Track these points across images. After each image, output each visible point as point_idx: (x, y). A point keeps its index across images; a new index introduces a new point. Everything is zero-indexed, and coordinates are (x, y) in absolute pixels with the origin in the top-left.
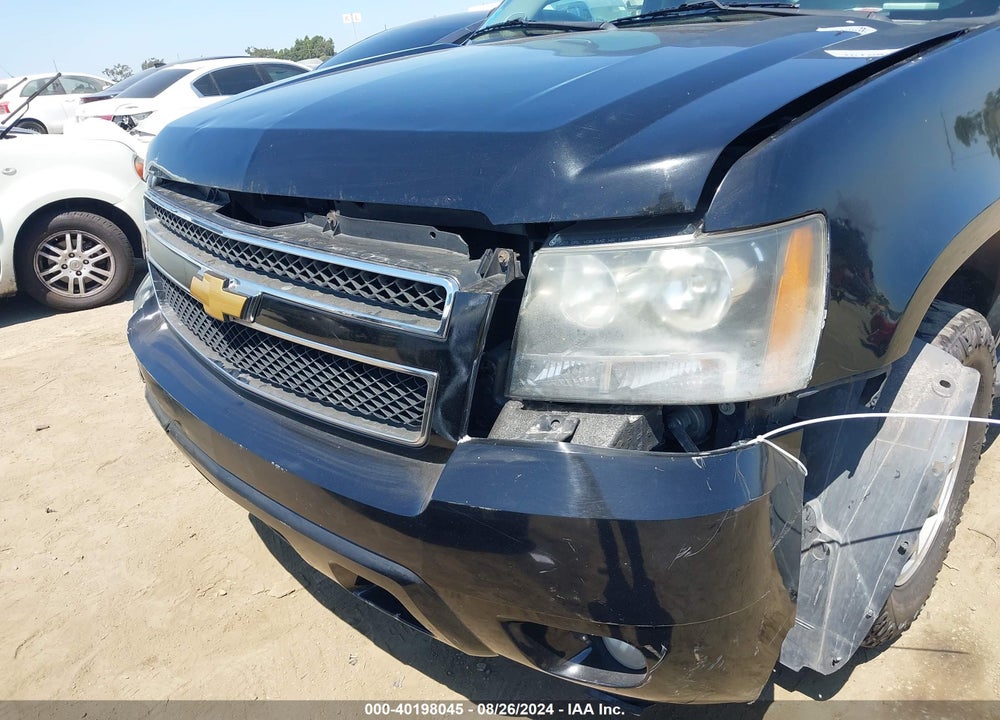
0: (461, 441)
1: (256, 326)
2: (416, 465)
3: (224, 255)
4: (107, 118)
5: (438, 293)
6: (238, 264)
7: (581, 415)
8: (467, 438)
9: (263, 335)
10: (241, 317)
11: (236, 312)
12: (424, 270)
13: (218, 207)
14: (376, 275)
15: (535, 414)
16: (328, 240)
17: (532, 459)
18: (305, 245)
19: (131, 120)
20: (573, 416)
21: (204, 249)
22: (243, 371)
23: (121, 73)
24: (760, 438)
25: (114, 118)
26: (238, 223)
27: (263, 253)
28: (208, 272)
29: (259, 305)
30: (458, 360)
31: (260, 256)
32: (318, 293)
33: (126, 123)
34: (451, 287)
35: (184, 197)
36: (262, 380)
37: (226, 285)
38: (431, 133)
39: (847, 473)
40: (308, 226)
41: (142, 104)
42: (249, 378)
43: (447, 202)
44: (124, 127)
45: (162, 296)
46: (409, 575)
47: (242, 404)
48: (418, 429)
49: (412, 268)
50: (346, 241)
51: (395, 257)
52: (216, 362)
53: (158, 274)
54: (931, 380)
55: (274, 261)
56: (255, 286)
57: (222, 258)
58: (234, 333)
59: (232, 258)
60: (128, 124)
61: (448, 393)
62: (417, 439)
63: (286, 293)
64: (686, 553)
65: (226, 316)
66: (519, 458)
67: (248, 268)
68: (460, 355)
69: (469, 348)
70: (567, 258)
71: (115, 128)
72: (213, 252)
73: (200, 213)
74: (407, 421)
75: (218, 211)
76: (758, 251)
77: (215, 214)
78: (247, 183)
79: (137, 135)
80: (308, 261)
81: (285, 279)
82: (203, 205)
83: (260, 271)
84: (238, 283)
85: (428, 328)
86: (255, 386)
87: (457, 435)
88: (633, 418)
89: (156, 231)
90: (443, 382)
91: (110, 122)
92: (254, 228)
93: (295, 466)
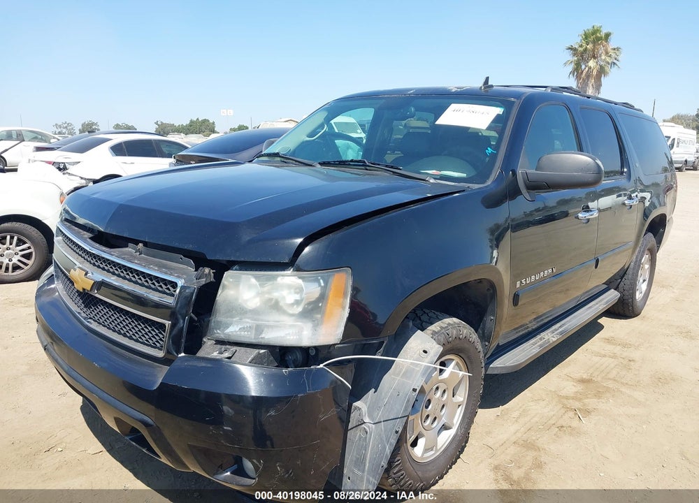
0: (180, 355)
1: (97, 295)
2: (161, 367)
3: (89, 259)
4: (49, 163)
5: (174, 285)
6: (94, 265)
7: (238, 348)
8: (183, 354)
9: (101, 300)
10: (91, 290)
11: (88, 288)
12: (171, 274)
13: (91, 235)
14: (158, 277)
15: (219, 346)
16: (135, 257)
17: (209, 365)
18: (124, 259)
19: (65, 166)
20: (234, 348)
21: (81, 255)
22: (90, 318)
23: (66, 127)
24: (321, 366)
25: (54, 164)
26: (97, 245)
27: (105, 260)
28: (79, 268)
29: (100, 285)
30: (179, 316)
31: (109, 264)
32: (127, 282)
33: (61, 167)
34: (180, 283)
35: (76, 228)
36: (98, 323)
37: (86, 274)
38: (191, 217)
39: (373, 390)
40: (130, 249)
41: (75, 157)
42: (92, 322)
43: (190, 247)
44: (60, 169)
45: (58, 278)
46: (149, 420)
47: (86, 334)
48: (161, 350)
49: (166, 273)
50: (143, 258)
51: (160, 267)
52: (79, 313)
53: (57, 266)
54: (419, 349)
55: (110, 265)
56: (99, 276)
57: (88, 261)
58: (87, 299)
59: (92, 262)
60: (62, 168)
61: (174, 332)
62: (160, 354)
63: (114, 280)
64: (272, 413)
65: (84, 289)
66: (204, 365)
67: (99, 267)
68: (180, 314)
69: (184, 311)
70: (243, 276)
71: (54, 169)
72: (84, 258)
73: (81, 238)
74: (158, 345)
75: (91, 238)
76: (321, 281)
77: (88, 240)
78: (106, 228)
79: (67, 175)
80: (124, 266)
81: (113, 274)
82: (84, 234)
83: (103, 269)
84: (93, 274)
85: (170, 301)
86: (94, 326)
87: (179, 352)
88: (262, 351)
89: (59, 243)
90: (173, 326)
91: (51, 165)
92: (104, 248)
93: (105, 365)
